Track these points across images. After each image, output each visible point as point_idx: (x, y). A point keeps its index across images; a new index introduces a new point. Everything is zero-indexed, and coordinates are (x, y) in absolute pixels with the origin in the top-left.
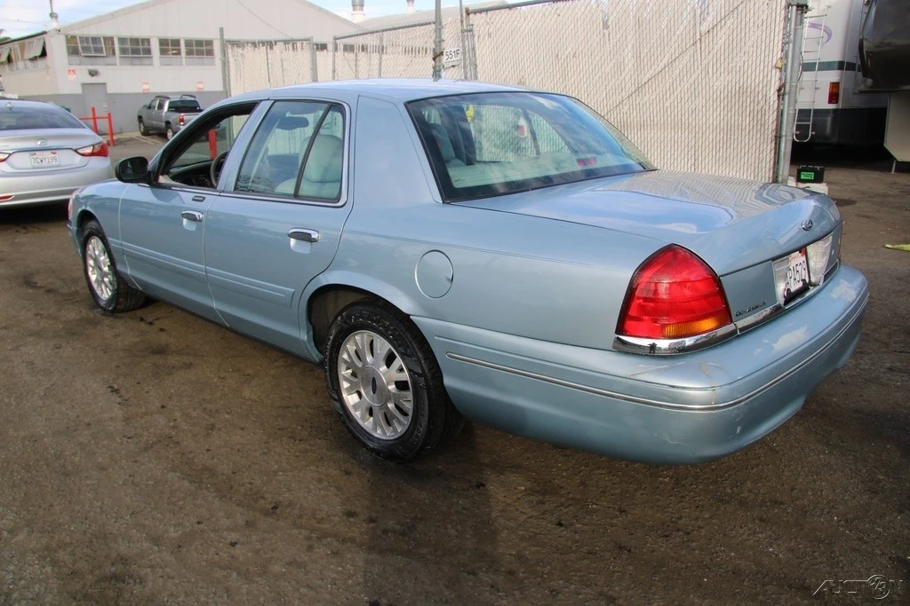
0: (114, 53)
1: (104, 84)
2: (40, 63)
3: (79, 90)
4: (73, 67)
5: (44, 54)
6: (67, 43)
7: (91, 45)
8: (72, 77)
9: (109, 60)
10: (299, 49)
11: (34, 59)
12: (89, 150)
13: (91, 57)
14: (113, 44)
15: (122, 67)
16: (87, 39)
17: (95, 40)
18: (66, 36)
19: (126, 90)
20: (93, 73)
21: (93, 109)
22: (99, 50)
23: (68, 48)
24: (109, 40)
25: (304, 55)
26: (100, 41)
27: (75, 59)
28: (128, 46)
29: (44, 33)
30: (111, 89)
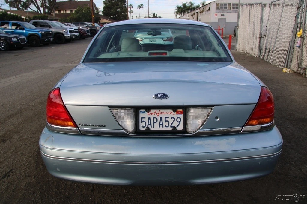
0: (230, 9)
1: (226, 19)
2: (209, 12)
3: (217, 20)
4: (216, 13)
5: (209, 9)
6: (216, 6)
7: (223, 6)
8: (216, 16)
9: (228, 11)
10: (258, 6)
11: (207, 11)
12: (166, 39)
13: (223, 10)
14: (231, 6)
15: (232, 13)
16: (223, 4)
17: (225, 4)
18: (216, 4)
19: (232, 21)
20: (222, 15)
21: (219, 27)
22: (225, 8)
23: (216, 7)
24: (229, 4)
25: (259, 9)
26: (227, 5)
27: (218, 11)
28: (235, 6)
29: (210, 3)
30: (227, 21)
